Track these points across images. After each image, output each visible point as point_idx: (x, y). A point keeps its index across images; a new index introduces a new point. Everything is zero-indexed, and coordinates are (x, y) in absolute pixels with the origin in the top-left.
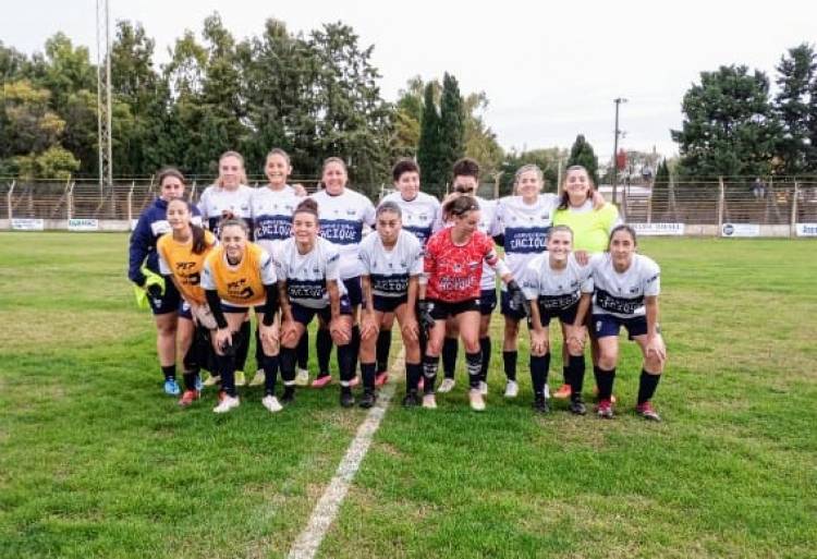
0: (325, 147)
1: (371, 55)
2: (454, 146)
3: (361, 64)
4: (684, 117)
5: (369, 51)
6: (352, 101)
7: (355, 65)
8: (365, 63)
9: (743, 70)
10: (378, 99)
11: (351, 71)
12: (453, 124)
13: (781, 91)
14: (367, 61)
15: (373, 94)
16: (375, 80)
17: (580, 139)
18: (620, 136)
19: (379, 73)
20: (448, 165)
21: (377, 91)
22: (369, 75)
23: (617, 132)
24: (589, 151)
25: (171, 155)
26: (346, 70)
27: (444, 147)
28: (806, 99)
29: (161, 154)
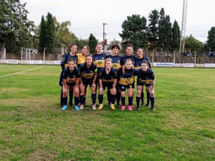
0: (7, 34)
1: (25, 6)
2: (51, 36)
3: (22, 9)
4: (123, 29)
5: (25, 5)
6: (19, 20)
7: (20, 8)
8: (23, 8)
9: (139, 16)
10: (27, 20)
12: (51, 29)
13: (150, 23)
14: (24, 8)
15: (25, 18)
16: (27, 14)
17: (91, 35)
18: (105, 35)
19: (28, 12)
20: (49, 42)
22: (25, 12)
23: (104, 33)
24: (94, 38)
26: (17, 10)
27: (48, 36)
28: (157, 25)
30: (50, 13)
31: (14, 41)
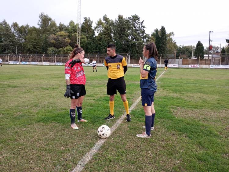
0: (130, 45)
1: (143, 23)
2: (164, 44)
3: (141, 25)
5: (143, 22)
6: (138, 34)
7: (139, 25)
8: (142, 25)
10: (145, 33)
11: (138, 27)
12: (163, 39)
14: (142, 24)
15: (143, 32)
16: (144, 29)
17: (199, 42)
18: (210, 41)
19: (145, 27)
20: (162, 49)
21: (144, 31)
22: (143, 28)
23: (210, 40)
24: (202, 45)
25: (94, 48)
26: (137, 26)
27: (161, 45)
29: (92, 47)
30: (163, 26)
31: (135, 50)
